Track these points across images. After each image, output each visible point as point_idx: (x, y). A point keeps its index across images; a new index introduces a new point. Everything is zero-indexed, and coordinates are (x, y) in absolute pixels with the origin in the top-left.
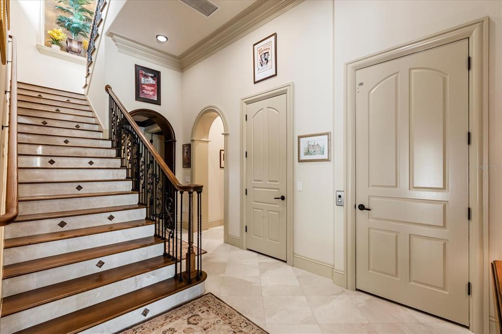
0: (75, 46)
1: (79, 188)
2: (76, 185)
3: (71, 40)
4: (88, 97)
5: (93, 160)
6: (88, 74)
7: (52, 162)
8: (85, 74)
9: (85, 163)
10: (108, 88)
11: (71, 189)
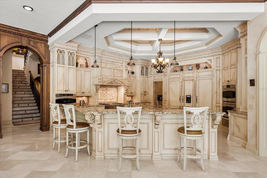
0: (20, 52)
1: (22, 99)
2: (21, 98)
3: (19, 50)
4: (25, 72)
5: (25, 92)
6: (25, 65)
7: (16, 93)
8: (24, 65)
9: (23, 93)
10: (30, 72)
11: (20, 99)
